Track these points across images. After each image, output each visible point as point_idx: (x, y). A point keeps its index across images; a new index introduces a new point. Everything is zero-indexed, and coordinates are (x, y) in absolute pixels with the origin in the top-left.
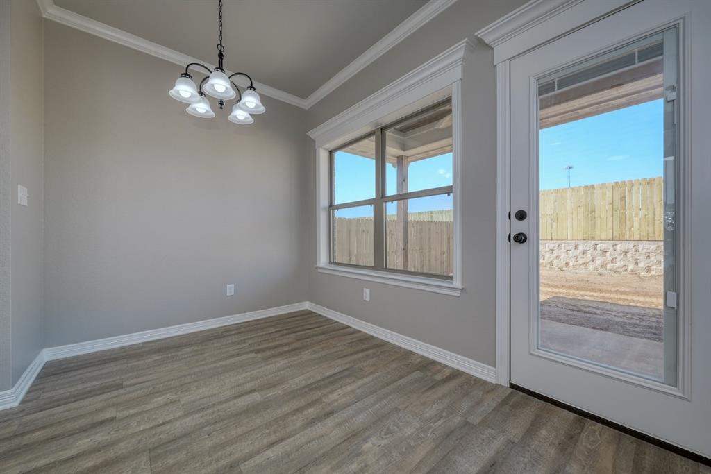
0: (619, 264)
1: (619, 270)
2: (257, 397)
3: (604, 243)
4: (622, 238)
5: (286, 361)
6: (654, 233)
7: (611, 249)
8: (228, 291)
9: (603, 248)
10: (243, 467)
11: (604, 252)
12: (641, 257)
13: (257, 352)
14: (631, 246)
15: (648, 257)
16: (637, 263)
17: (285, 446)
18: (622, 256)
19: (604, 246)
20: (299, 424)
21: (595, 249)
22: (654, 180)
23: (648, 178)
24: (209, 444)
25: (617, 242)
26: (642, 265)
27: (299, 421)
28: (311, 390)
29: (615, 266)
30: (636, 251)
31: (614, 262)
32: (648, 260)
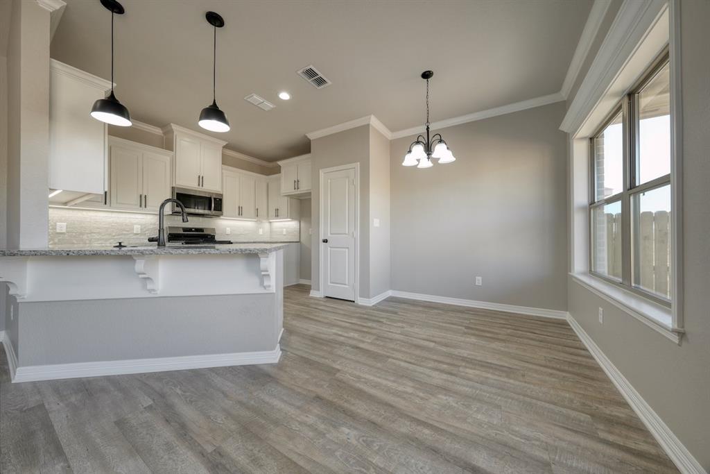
2: (432, 345)
5: (475, 341)
8: (477, 282)
10: (390, 360)
13: (467, 328)
17: (411, 367)
20: (430, 365)
24: (392, 346)
27: (431, 364)
28: (462, 360)
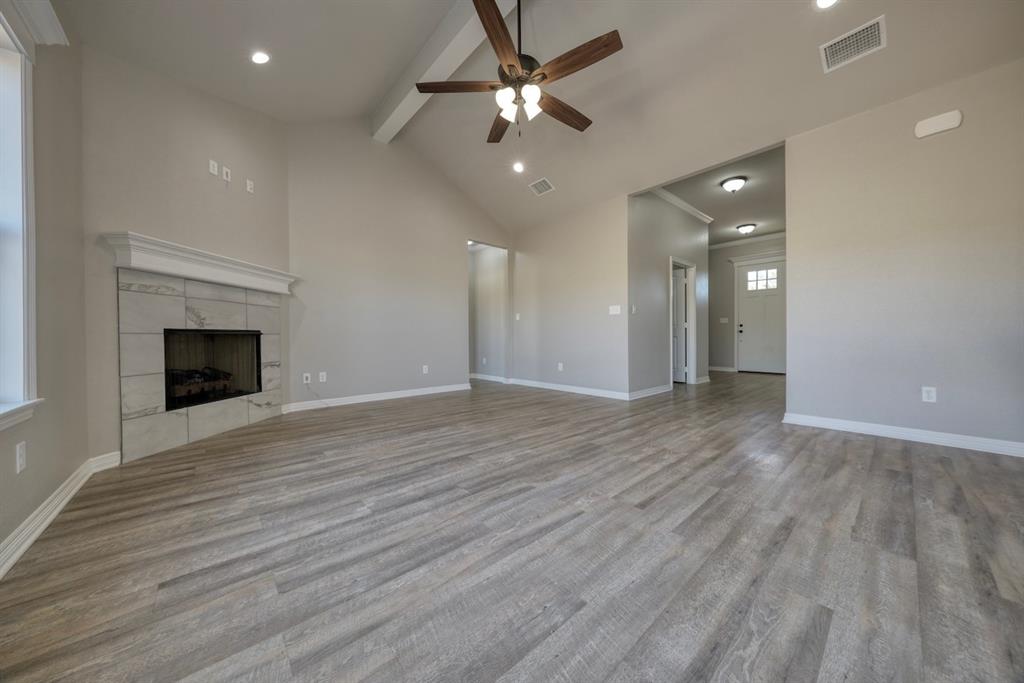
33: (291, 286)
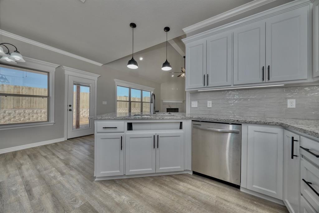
0: (17, 118)
1: (17, 121)
3: (10, 110)
4: (18, 108)
6: (31, 106)
7: (14, 112)
9: (9, 112)
11: (10, 114)
12: (26, 115)
14: (23, 111)
15: (29, 115)
16: (25, 117)
18: (19, 115)
19: (10, 111)
21: (5, 113)
22: (31, 88)
23: (29, 87)
25: (16, 110)
26: (27, 118)
29: (16, 119)
30: (25, 113)
31: (15, 117)
32: (29, 116)
33: (183, 101)
